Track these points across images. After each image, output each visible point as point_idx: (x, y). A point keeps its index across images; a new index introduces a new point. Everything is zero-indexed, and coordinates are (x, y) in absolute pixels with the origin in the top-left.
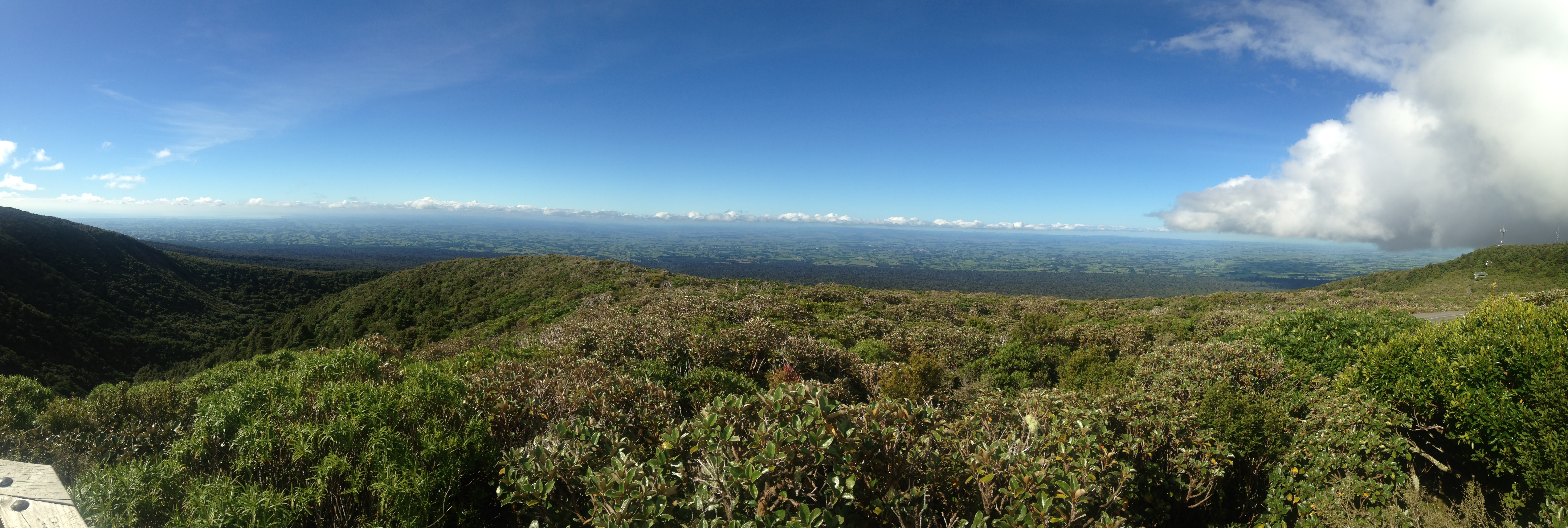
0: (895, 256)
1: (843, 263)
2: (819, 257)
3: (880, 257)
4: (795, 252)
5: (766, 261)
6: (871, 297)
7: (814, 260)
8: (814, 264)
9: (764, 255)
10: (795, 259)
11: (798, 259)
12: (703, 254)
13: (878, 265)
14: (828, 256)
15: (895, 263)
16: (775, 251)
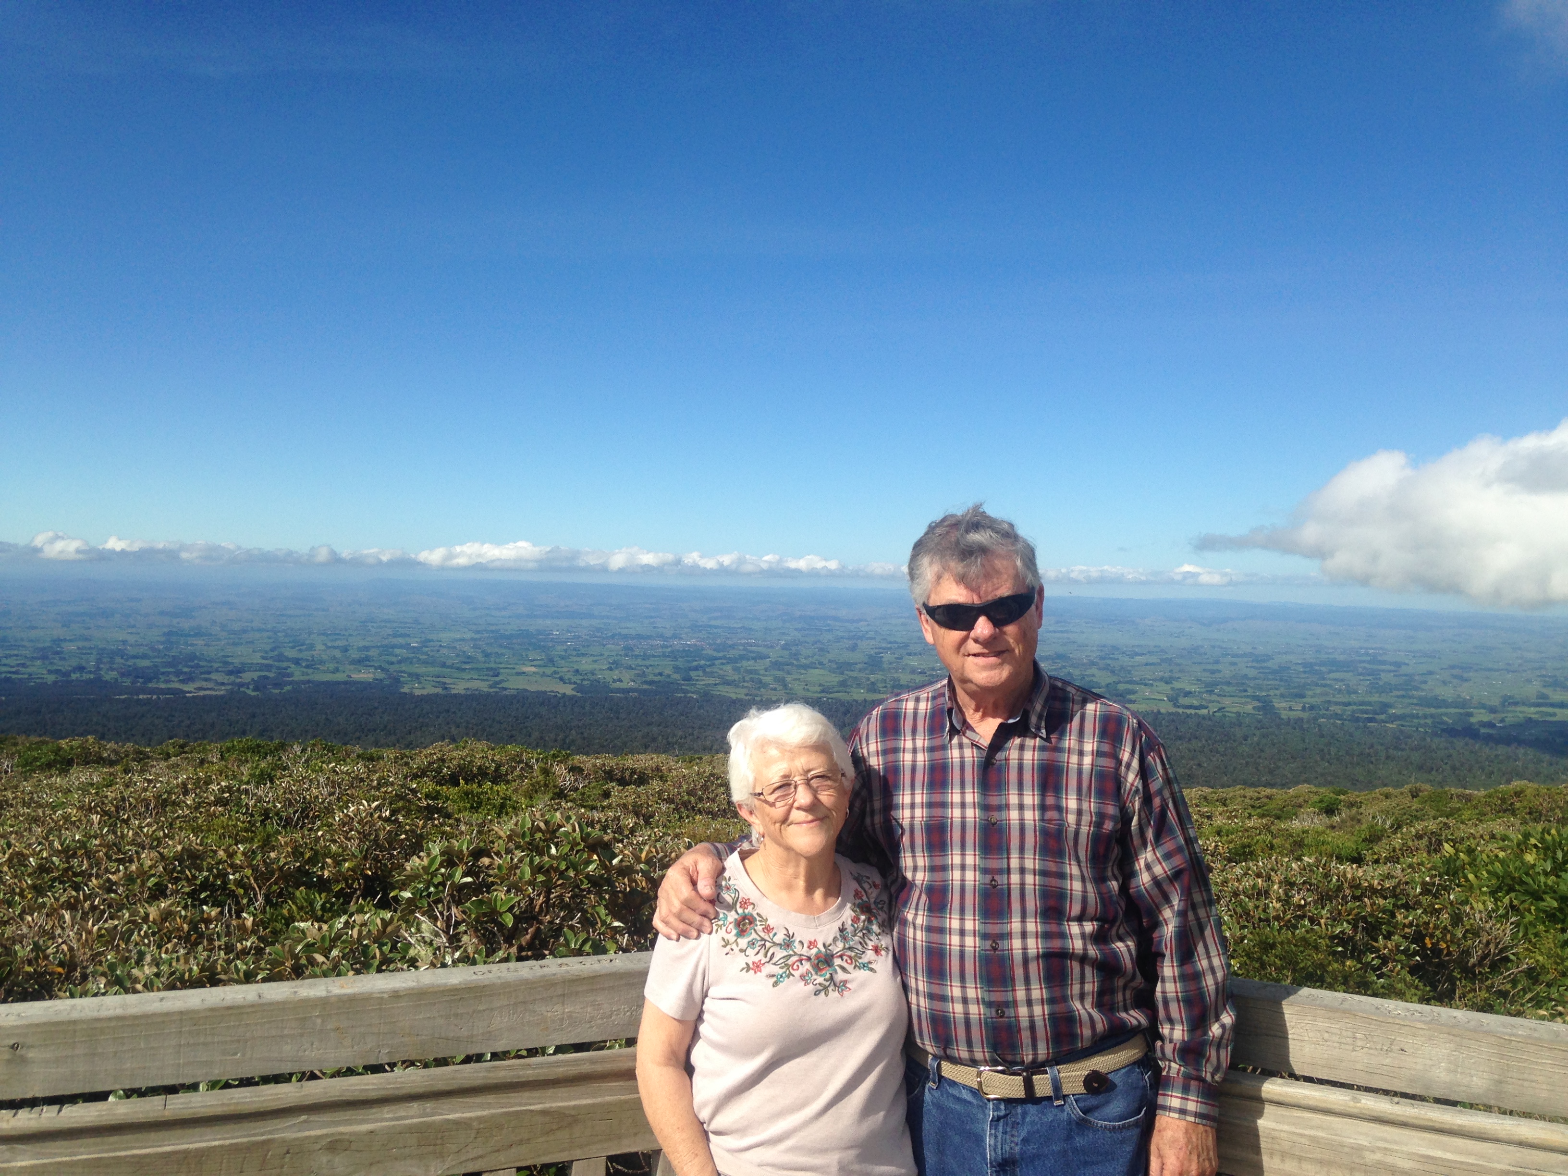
0: (627, 660)
1: (483, 686)
2: (422, 670)
3: (585, 664)
4: (354, 654)
5: (277, 685)
6: (573, 769)
7: (404, 678)
8: (406, 690)
9: (268, 667)
10: (356, 676)
11: (365, 675)
12: (81, 669)
13: (579, 688)
14: (444, 665)
15: (627, 680)
16: (306, 655)
